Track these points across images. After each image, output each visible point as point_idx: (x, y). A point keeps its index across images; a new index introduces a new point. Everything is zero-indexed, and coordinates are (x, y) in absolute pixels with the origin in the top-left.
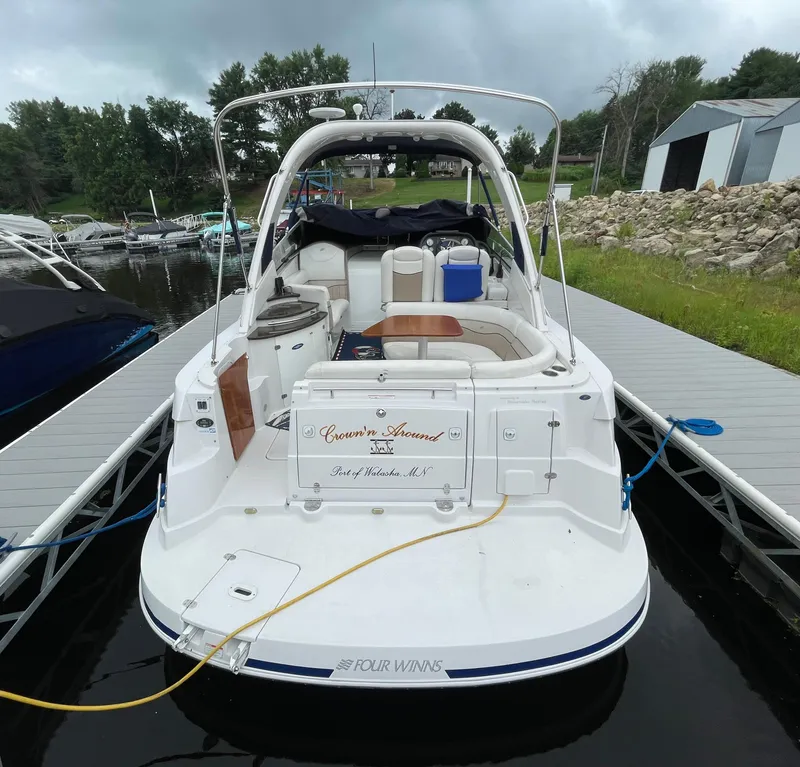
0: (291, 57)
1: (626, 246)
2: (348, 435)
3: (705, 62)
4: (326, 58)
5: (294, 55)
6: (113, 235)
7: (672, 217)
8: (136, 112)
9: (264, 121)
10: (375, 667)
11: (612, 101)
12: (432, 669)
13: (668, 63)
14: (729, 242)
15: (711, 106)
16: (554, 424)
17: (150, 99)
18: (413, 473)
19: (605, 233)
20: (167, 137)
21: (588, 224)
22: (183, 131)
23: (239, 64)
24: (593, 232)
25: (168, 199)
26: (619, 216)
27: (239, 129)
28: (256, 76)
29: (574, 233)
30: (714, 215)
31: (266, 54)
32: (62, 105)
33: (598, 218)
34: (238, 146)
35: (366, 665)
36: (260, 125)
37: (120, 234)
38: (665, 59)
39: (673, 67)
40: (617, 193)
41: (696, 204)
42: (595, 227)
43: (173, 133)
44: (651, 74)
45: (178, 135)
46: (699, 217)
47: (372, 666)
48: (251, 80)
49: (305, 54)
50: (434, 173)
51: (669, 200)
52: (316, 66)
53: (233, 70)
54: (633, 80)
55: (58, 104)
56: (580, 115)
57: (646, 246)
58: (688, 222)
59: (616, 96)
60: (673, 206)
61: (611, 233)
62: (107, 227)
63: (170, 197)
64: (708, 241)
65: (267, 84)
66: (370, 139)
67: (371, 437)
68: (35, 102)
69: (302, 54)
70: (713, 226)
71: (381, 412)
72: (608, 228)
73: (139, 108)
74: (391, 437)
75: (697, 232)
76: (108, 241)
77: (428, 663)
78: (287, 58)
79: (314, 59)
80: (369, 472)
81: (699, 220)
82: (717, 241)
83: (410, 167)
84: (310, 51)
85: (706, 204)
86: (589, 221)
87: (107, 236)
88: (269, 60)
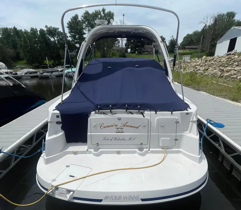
0: (94, 12)
1: (206, 74)
2: (108, 127)
3: (236, 13)
4: (106, 12)
5: (96, 11)
6: (34, 73)
7: (221, 64)
8: (42, 31)
9: (85, 34)
10: (117, 198)
11: (204, 27)
12: (136, 199)
13: (224, 14)
14: (239, 71)
15: (238, 28)
16: (177, 122)
17: (46, 26)
18: (130, 139)
19: (199, 70)
20: (52, 39)
21: (194, 67)
22: (58, 37)
23: (77, 15)
24: (196, 70)
25: (53, 61)
26: (204, 64)
27: (77, 37)
28: (82, 18)
29: (189, 70)
30: (235, 63)
31: (86, 11)
32: (16, 29)
33: (197, 65)
34: (77, 43)
35: (114, 198)
36: (84, 35)
37: (36, 72)
38: (223, 13)
39: (226, 15)
40: (204, 57)
41: (230, 59)
42: (196, 68)
43: (54, 38)
44: (218, 18)
45: (56, 39)
46: (230, 64)
47: (116, 197)
48: (81, 20)
49: (99, 11)
50: (144, 52)
51: (221, 59)
52: (103, 15)
53: (75, 16)
54: (212, 20)
55: (15, 29)
56: (194, 32)
57: (212, 73)
58: (226, 65)
59: (206, 25)
60: (222, 60)
61: (201, 70)
62: (31, 70)
63: (53, 60)
64: (232, 71)
65: (86, 21)
66: (116, 32)
67: (116, 127)
68: (7, 28)
69: (98, 11)
70: (234, 66)
71: (119, 118)
72: (200, 68)
73: (43, 30)
74: (123, 127)
75: (229, 68)
76: (32, 75)
77: (135, 197)
78: (93, 12)
79: (102, 12)
80: (115, 139)
81: (230, 65)
82: (235, 71)
83: (136, 50)
84: (101, 10)
85: (233, 59)
86: (194, 66)
87: (32, 73)
88: (87, 13)
